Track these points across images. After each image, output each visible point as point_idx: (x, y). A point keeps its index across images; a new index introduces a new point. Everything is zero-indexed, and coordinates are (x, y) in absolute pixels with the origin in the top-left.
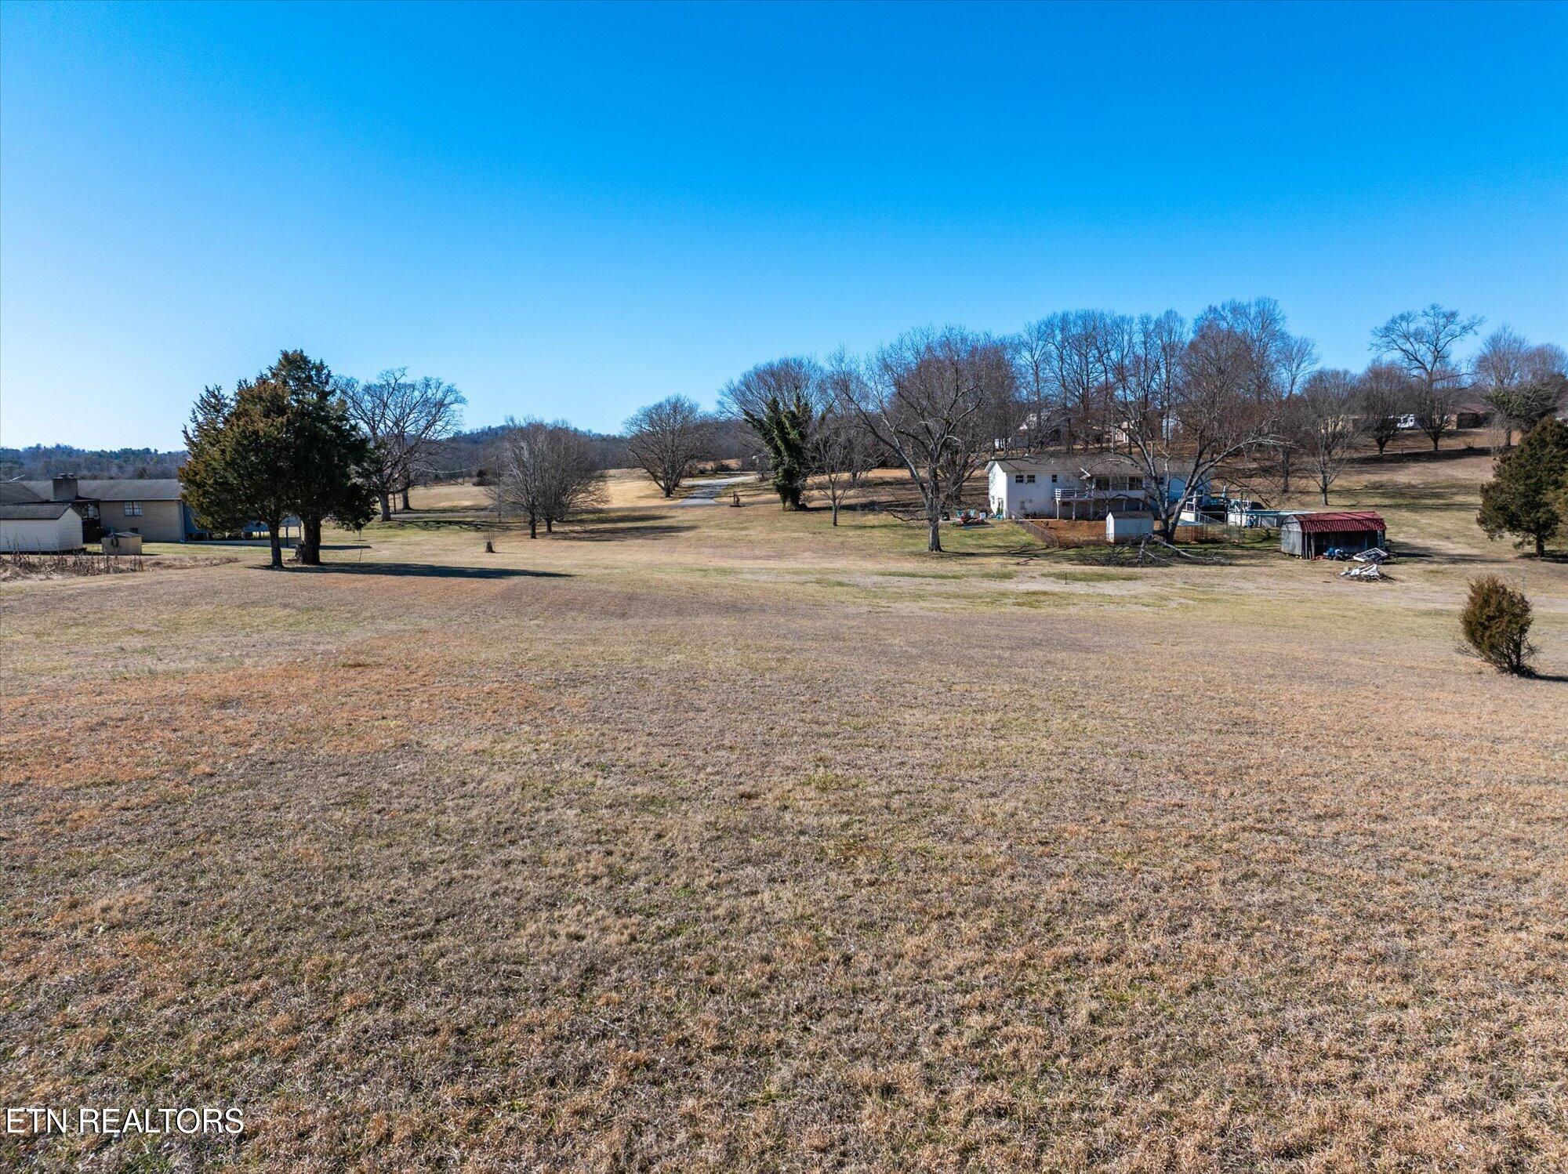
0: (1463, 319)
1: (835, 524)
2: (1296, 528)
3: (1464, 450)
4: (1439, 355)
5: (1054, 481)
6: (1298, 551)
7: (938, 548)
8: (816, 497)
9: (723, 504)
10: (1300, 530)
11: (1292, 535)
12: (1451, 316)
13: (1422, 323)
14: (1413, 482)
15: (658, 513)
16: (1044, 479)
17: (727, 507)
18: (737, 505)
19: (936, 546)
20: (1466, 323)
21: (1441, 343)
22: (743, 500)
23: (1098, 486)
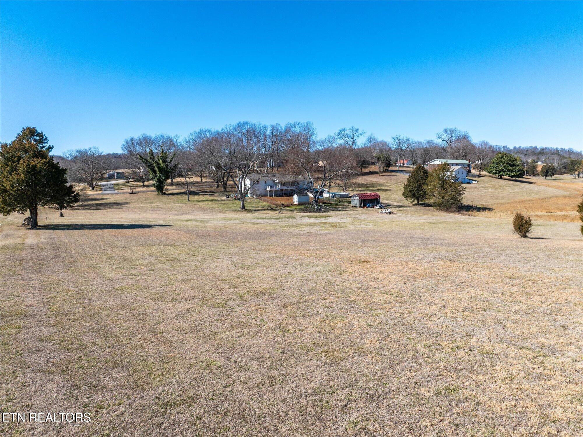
0: (360, 132)
1: (189, 200)
2: (357, 198)
3: (368, 172)
4: (354, 142)
5: (265, 183)
6: (358, 205)
7: (244, 208)
8: (171, 189)
9: (126, 193)
10: (359, 199)
11: (355, 200)
12: (357, 130)
13: (348, 132)
14: (363, 182)
15: (98, 197)
16: (262, 183)
17: (128, 194)
18: (132, 193)
19: (244, 207)
20: (361, 133)
21: (354, 138)
22: (134, 190)
23: (281, 185)
